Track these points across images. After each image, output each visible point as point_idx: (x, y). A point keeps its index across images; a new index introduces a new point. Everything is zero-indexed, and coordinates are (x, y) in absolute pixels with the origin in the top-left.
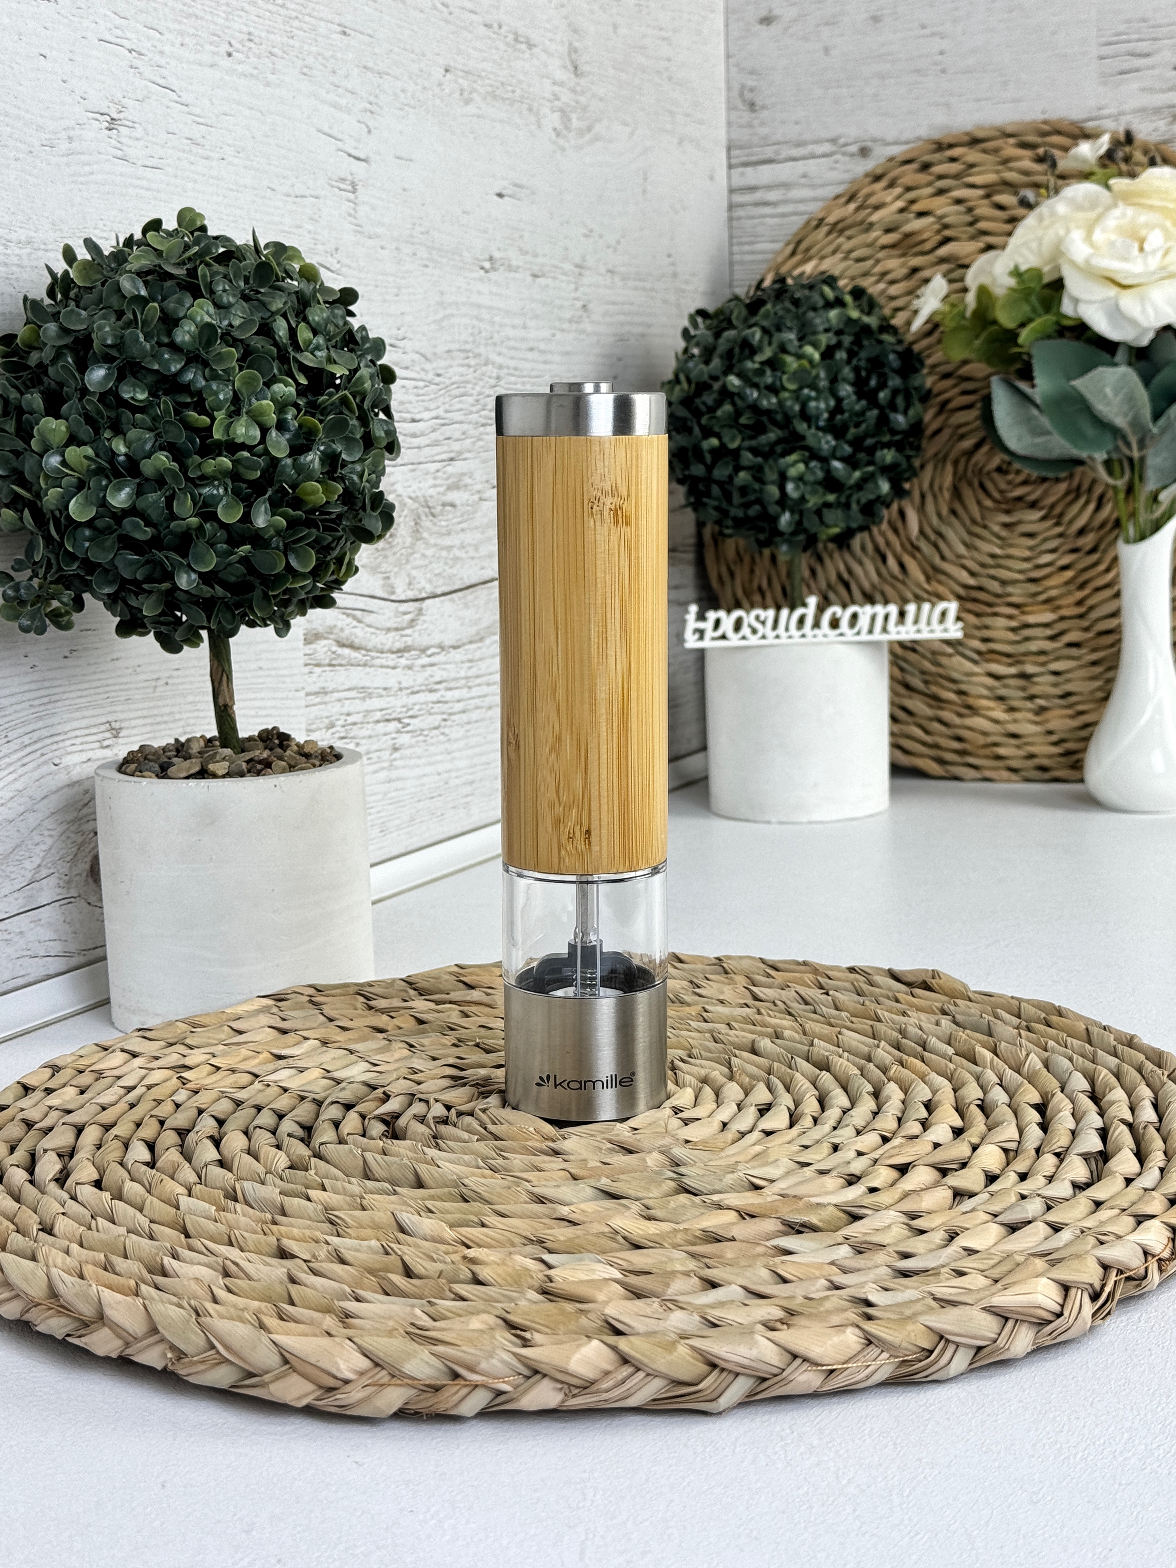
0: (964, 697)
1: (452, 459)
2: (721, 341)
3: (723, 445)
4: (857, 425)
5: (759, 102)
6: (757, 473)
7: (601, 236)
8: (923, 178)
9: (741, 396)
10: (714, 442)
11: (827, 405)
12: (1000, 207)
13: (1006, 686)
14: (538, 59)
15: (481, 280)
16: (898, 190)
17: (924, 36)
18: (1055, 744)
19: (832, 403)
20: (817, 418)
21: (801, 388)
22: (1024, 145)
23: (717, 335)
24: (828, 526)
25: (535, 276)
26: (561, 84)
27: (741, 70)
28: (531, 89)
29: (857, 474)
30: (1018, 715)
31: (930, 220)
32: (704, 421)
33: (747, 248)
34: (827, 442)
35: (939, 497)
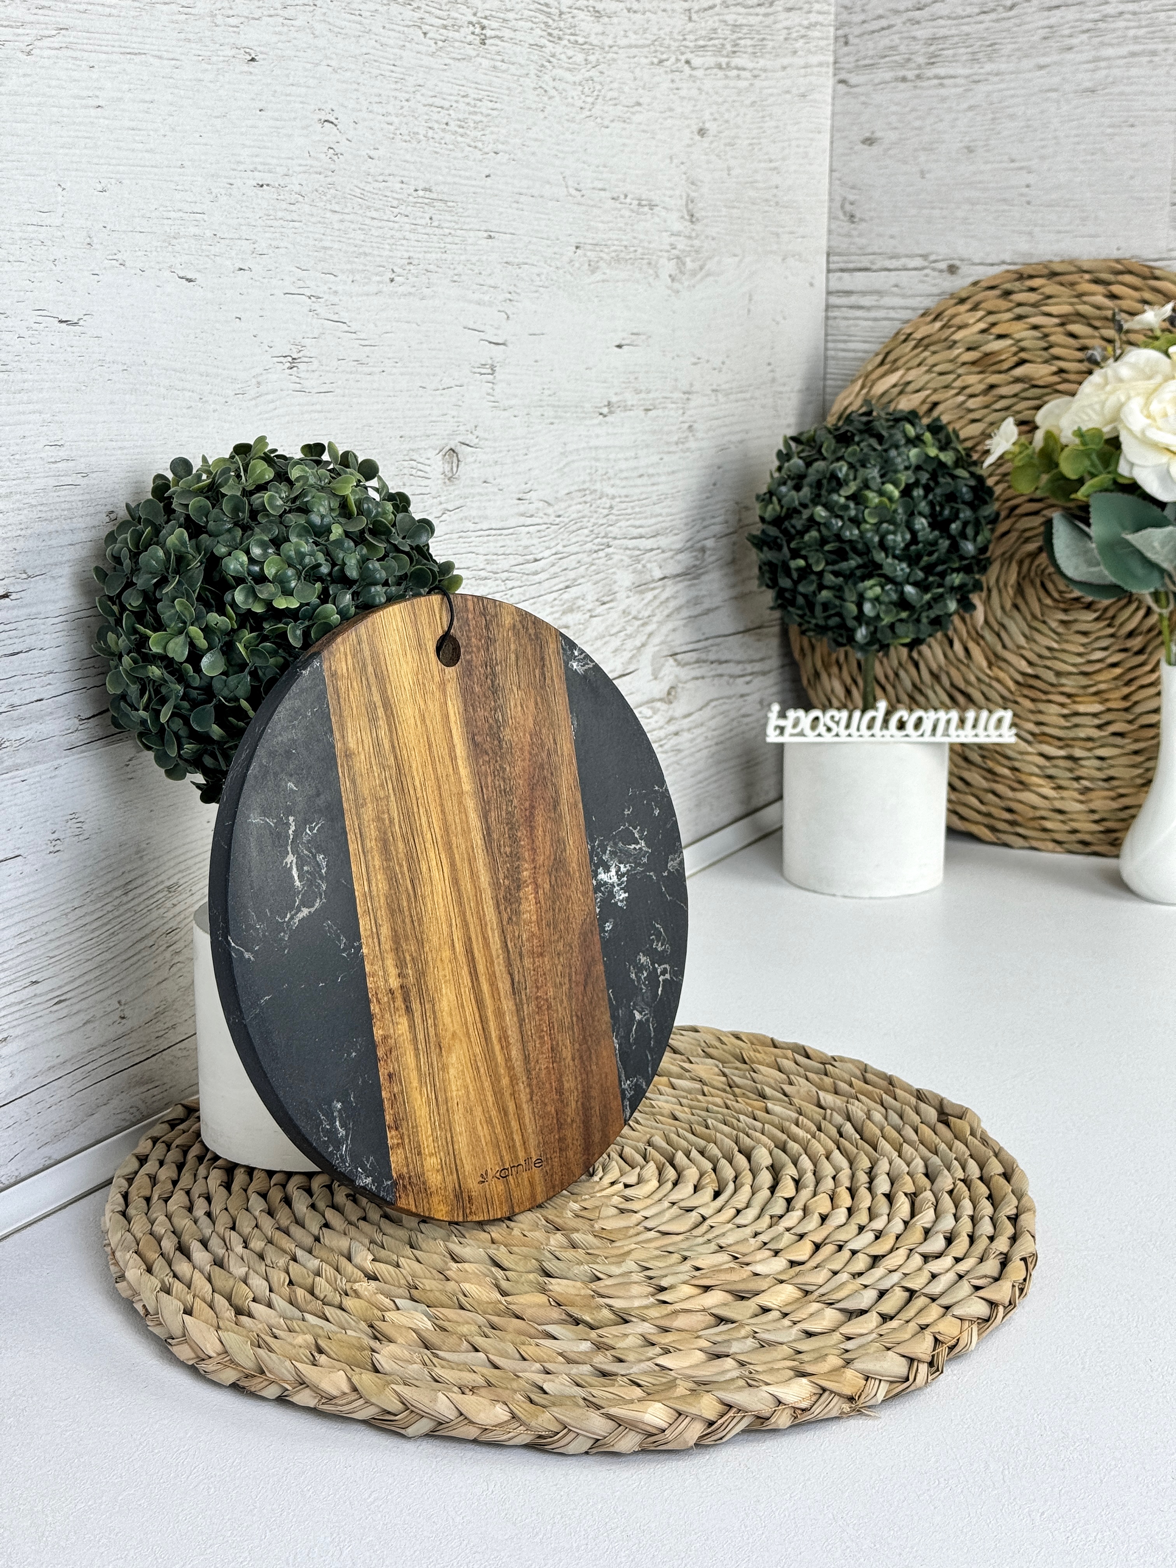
0: (1017, 774)
1: (567, 587)
2: (811, 470)
3: (809, 566)
4: (930, 554)
5: (858, 215)
6: (838, 590)
7: (708, 361)
8: (1003, 304)
9: (827, 525)
10: (801, 563)
11: (904, 539)
12: (1073, 335)
13: (1055, 766)
14: (658, 216)
15: (600, 424)
16: (980, 313)
17: (1012, 169)
18: (1096, 822)
19: (908, 536)
20: (894, 548)
21: (881, 522)
22: (1096, 281)
23: (808, 464)
24: (899, 637)
25: (647, 410)
26: (678, 234)
27: (844, 184)
28: (651, 246)
29: (928, 597)
30: (1065, 794)
31: (1008, 342)
32: (793, 545)
33: (842, 346)
34: (901, 569)
35: (1004, 594)
